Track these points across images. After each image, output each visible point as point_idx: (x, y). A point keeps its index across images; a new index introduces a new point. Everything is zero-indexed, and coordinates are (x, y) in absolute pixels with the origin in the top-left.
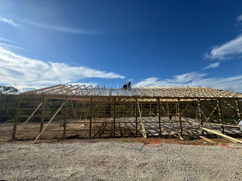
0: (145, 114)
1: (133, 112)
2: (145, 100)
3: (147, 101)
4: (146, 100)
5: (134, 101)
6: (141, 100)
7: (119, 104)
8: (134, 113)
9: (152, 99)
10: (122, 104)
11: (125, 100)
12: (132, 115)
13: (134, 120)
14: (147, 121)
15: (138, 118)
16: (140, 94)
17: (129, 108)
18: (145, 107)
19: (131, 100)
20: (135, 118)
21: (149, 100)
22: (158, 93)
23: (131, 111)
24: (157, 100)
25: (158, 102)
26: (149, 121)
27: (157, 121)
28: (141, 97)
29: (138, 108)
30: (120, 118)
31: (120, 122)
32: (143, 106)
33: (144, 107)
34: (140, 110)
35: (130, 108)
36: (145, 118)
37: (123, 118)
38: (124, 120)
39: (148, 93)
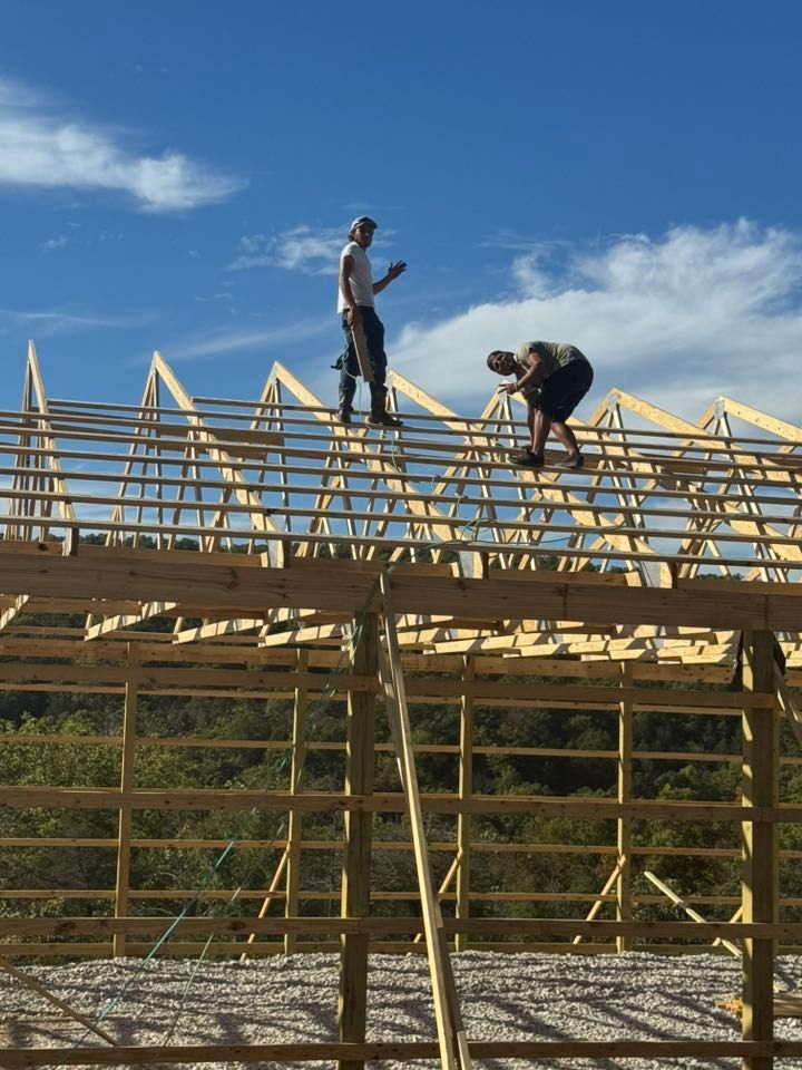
0: (515, 898)
1: (303, 857)
2: (527, 641)
3: (563, 656)
4: (549, 649)
5: (328, 659)
6: (462, 641)
7: (38, 705)
8: (314, 866)
9: (645, 631)
10: (98, 710)
11: (163, 623)
12: (276, 907)
13: (319, 1013)
14: (546, 1017)
15: (382, 967)
16: (443, 533)
17: (228, 773)
18: (527, 770)
19: (277, 628)
20: (322, 973)
21: (597, 642)
22: (771, 531)
23: (268, 827)
24: (738, 647)
25: (748, 679)
26: (577, 1030)
27: (723, 1020)
28: (464, 583)
29: (400, 788)
30: (55, 975)
31: (43, 1043)
32: (491, 750)
33: (507, 773)
34: (439, 821)
35: (251, 774)
36: (507, 969)
37: (104, 971)
38: (119, 1008)
39: (584, 518)
